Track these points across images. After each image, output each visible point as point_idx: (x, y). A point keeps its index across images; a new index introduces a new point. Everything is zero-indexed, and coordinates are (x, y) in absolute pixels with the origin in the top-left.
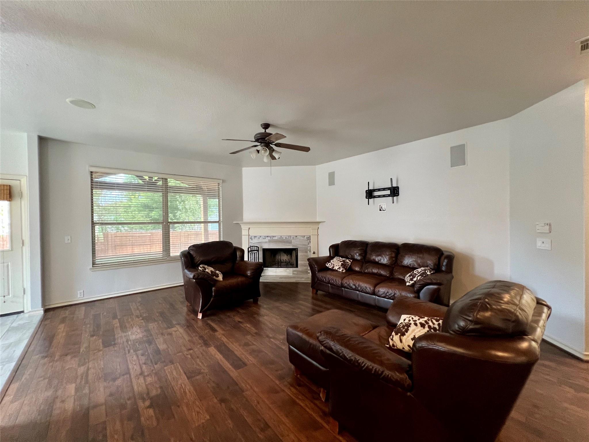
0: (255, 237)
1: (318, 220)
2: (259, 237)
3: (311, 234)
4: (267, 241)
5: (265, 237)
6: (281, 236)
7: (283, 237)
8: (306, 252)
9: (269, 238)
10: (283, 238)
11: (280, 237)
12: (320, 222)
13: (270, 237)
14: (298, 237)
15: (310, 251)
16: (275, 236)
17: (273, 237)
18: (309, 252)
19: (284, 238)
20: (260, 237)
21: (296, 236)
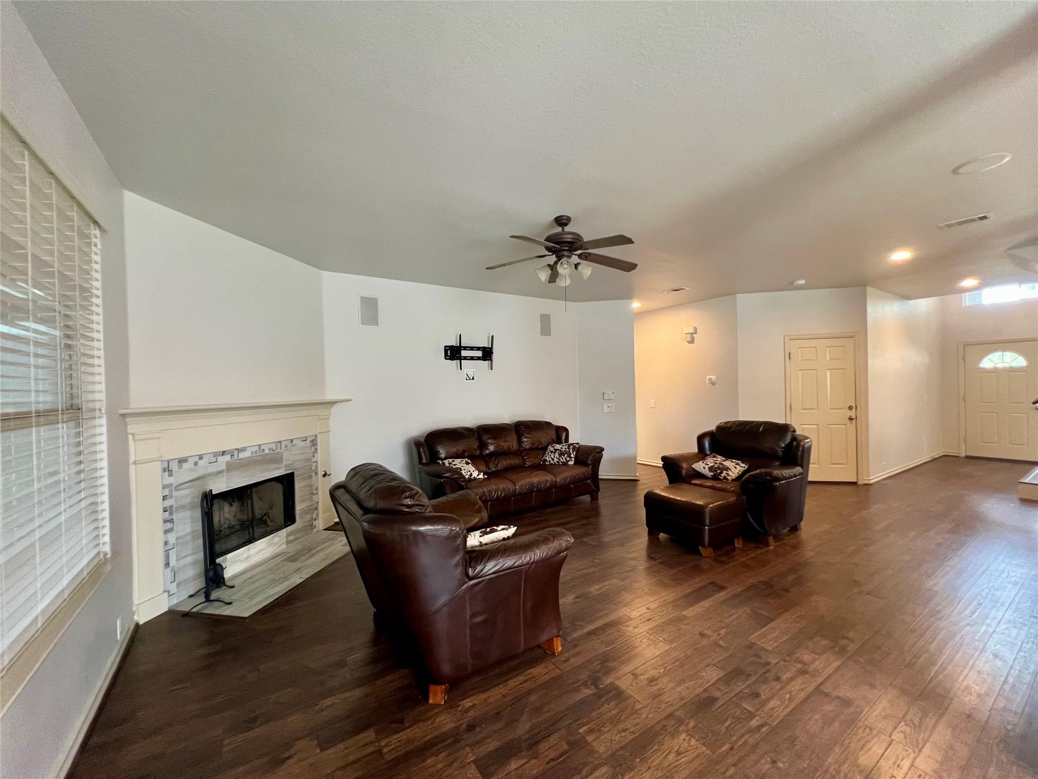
0: (182, 461)
1: (330, 396)
2: (197, 459)
3: (319, 430)
4: (224, 467)
5: (216, 454)
6: (259, 446)
7: (263, 447)
8: (310, 477)
9: (227, 458)
10: (263, 450)
11: (257, 448)
12: (333, 403)
13: (231, 453)
14: (294, 442)
15: (316, 473)
16: (243, 450)
17: (239, 450)
18: (313, 474)
19: (267, 451)
20: (201, 457)
21: (292, 441)
